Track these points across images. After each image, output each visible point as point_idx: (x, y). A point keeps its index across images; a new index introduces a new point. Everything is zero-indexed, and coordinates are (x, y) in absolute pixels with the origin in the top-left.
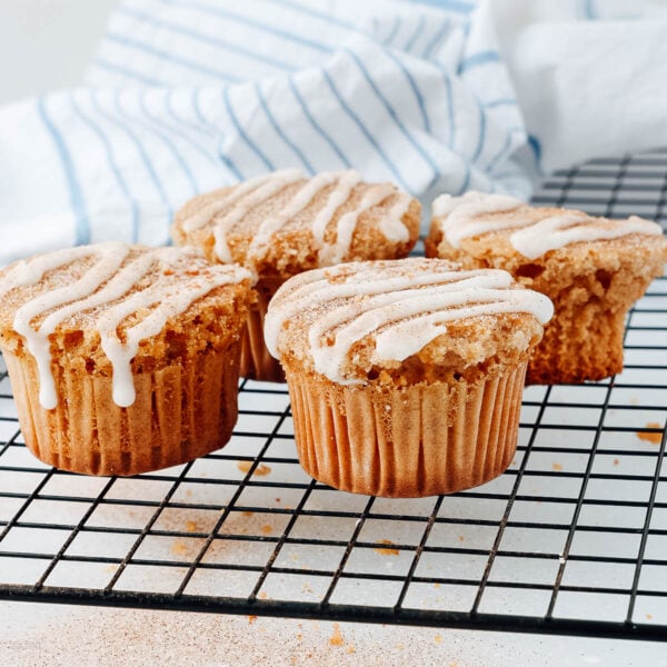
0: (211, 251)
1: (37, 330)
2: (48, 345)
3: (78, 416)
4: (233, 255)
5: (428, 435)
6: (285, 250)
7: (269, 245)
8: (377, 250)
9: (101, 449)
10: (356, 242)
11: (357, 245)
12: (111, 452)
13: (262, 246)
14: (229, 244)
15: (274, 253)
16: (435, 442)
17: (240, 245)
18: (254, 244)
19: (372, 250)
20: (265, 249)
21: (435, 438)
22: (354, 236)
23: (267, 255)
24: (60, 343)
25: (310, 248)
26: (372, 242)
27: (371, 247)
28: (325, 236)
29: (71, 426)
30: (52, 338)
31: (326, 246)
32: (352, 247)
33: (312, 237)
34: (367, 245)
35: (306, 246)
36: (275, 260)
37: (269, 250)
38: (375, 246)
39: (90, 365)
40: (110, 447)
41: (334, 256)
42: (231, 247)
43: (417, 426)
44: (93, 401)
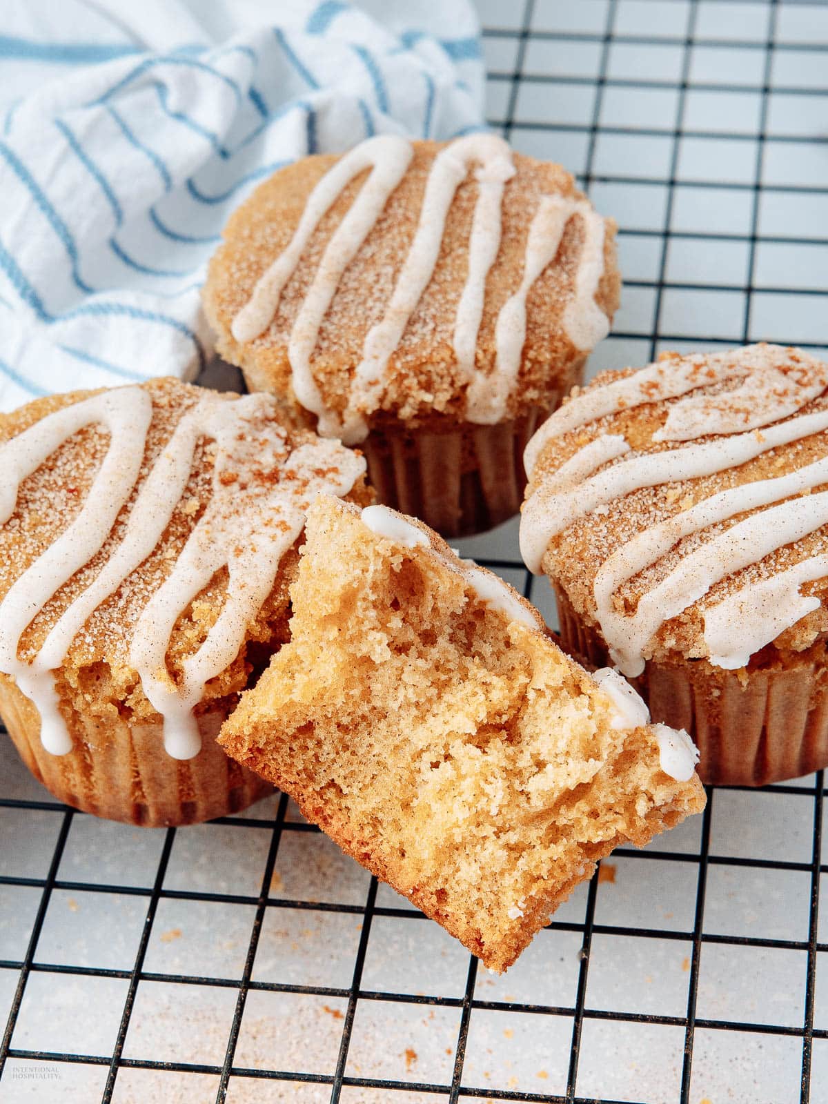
0: (286, 385)
1: (31, 662)
2: (51, 682)
3: (109, 761)
4: (324, 400)
5: (776, 721)
6: (414, 393)
7: (385, 383)
8: (562, 371)
9: (149, 802)
10: (528, 365)
11: (530, 371)
12: (163, 804)
13: (373, 384)
14: (316, 379)
15: (393, 395)
16: (787, 727)
17: (336, 381)
18: (358, 381)
19: (553, 373)
20: (377, 391)
21: (787, 724)
22: (524, 355)
23: (381, 400)
24: (73, 681)
25: (452, 384)
26: (554, 359)
27: (552, 368)
28: (477, 361)
29: (97, 773)
30: (58, 672)
31: (480, 378)
32: (522, 373)
33: (455, 361)
34: (546, 367)
35: (447, 380)
36: (396, 406)
37: (386, 392)
38: (559, 365)
39: (125, 711)
40: (161, 799)
41: (495, 396)
42: (320, 385)
43: (761, 713)
44: (133, 749)
